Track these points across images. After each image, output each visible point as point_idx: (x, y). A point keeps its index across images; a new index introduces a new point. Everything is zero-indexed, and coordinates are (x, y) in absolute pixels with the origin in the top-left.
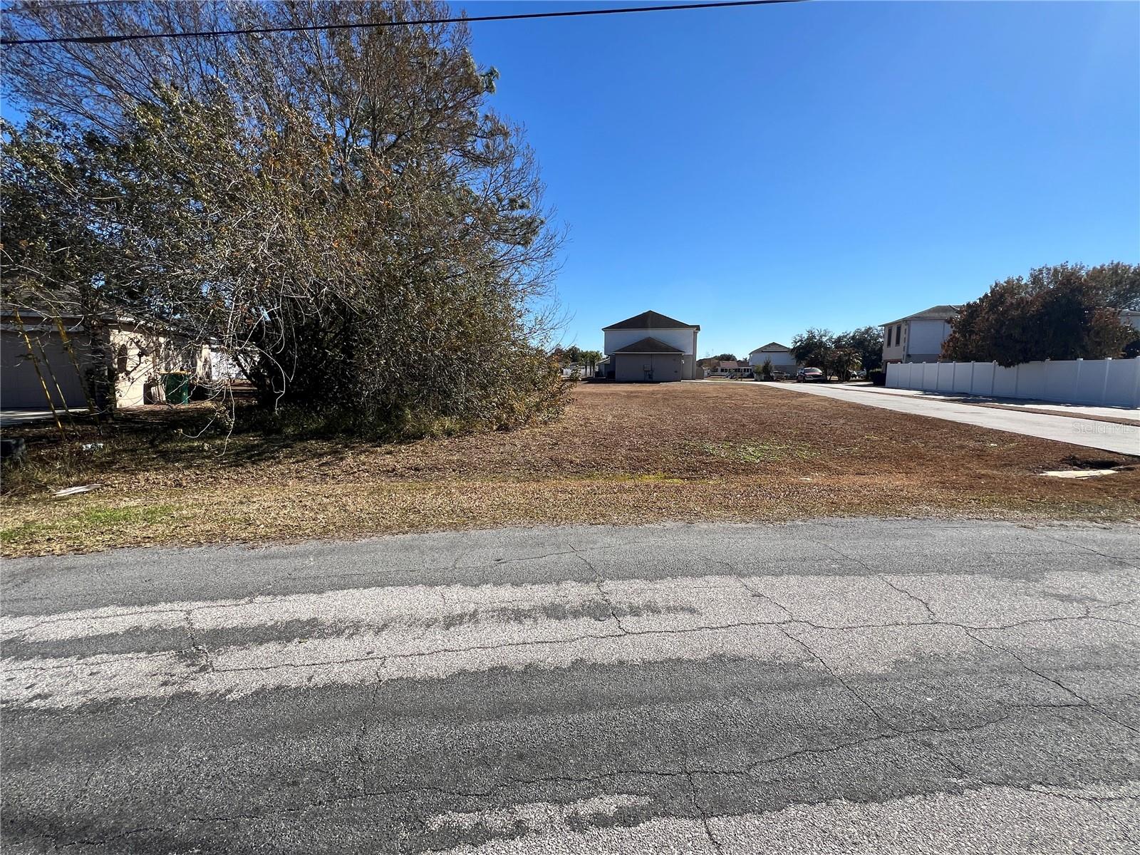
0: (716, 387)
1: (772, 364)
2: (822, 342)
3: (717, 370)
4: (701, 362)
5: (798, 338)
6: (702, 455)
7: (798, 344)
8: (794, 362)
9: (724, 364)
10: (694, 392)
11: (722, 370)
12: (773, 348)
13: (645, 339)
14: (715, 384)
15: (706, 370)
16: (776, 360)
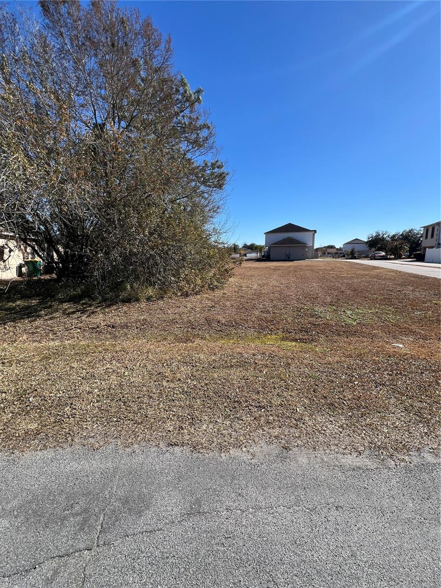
0: (325, 263)
1: (356, 250)
2: (384, 238)
3: (325, 254)
4: (317, 249)
5: (370, 236)
6: (312, 317)
7: (370, 239)
8: (368, 249)
9: (329, 250)
10: (312, 266)
11: (328, 254)
12: (356, 241)
13: (287, 238)
14: (324, 261)
15: (320, 254)
16: (358, 248)
